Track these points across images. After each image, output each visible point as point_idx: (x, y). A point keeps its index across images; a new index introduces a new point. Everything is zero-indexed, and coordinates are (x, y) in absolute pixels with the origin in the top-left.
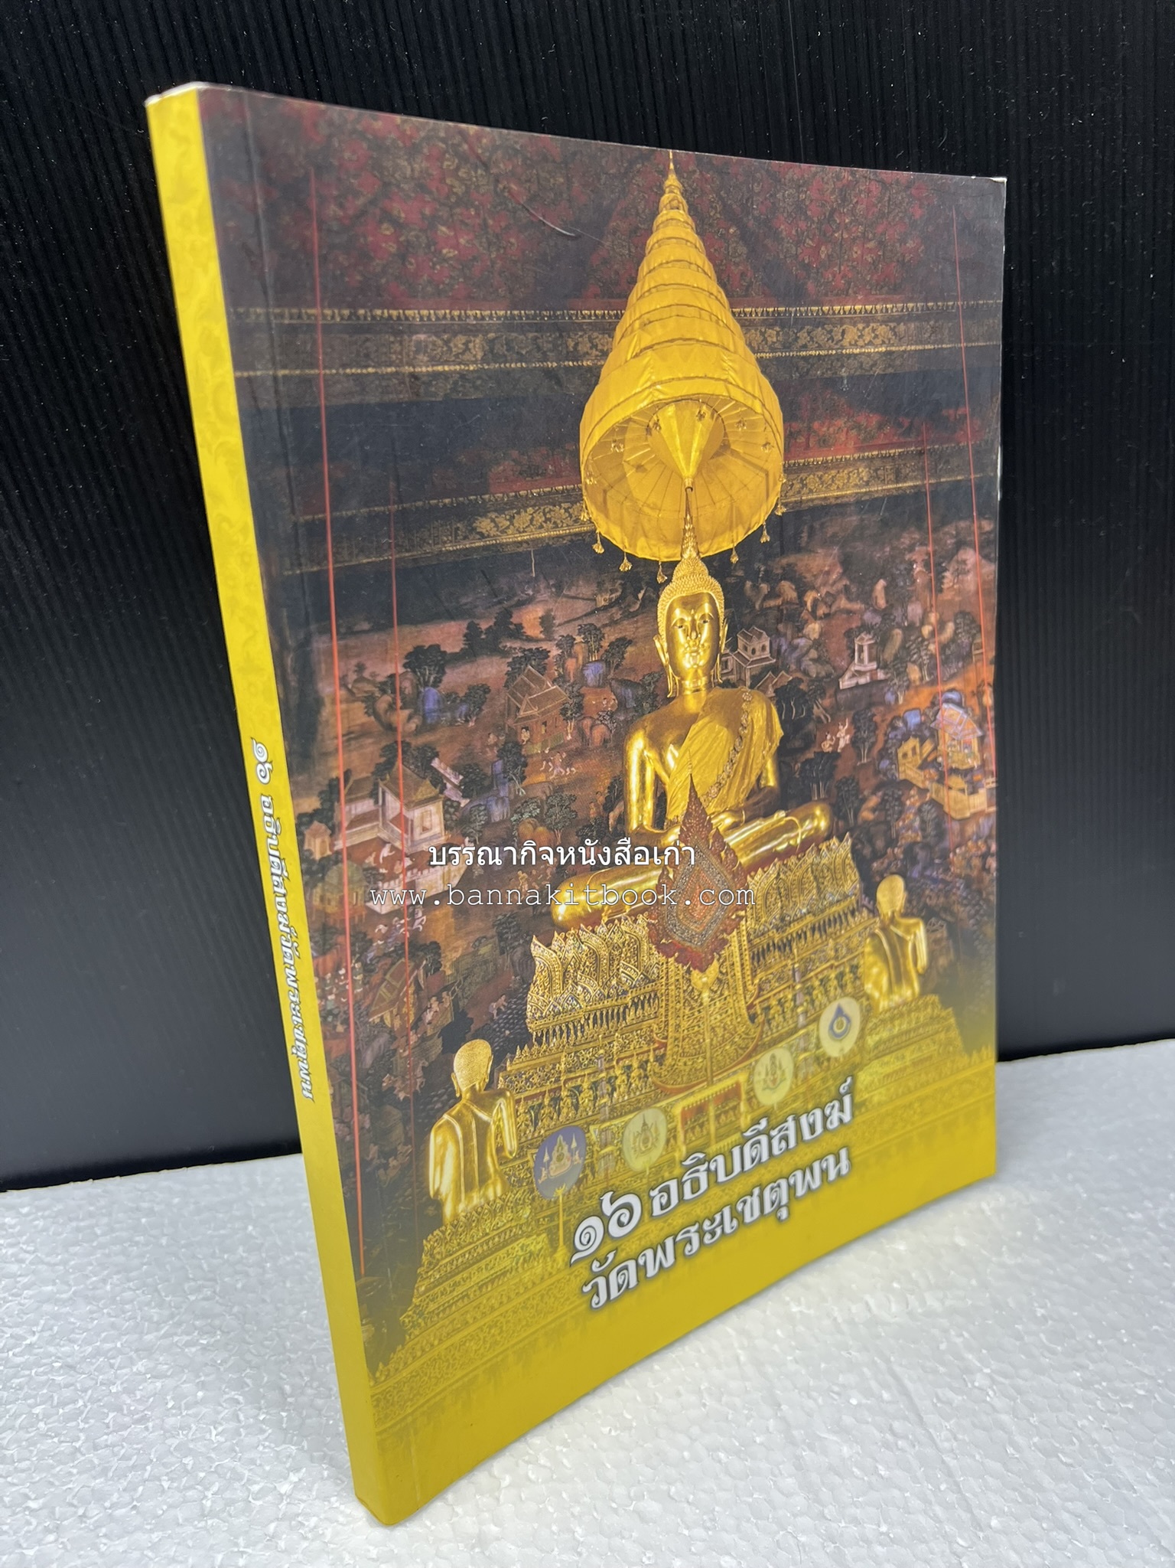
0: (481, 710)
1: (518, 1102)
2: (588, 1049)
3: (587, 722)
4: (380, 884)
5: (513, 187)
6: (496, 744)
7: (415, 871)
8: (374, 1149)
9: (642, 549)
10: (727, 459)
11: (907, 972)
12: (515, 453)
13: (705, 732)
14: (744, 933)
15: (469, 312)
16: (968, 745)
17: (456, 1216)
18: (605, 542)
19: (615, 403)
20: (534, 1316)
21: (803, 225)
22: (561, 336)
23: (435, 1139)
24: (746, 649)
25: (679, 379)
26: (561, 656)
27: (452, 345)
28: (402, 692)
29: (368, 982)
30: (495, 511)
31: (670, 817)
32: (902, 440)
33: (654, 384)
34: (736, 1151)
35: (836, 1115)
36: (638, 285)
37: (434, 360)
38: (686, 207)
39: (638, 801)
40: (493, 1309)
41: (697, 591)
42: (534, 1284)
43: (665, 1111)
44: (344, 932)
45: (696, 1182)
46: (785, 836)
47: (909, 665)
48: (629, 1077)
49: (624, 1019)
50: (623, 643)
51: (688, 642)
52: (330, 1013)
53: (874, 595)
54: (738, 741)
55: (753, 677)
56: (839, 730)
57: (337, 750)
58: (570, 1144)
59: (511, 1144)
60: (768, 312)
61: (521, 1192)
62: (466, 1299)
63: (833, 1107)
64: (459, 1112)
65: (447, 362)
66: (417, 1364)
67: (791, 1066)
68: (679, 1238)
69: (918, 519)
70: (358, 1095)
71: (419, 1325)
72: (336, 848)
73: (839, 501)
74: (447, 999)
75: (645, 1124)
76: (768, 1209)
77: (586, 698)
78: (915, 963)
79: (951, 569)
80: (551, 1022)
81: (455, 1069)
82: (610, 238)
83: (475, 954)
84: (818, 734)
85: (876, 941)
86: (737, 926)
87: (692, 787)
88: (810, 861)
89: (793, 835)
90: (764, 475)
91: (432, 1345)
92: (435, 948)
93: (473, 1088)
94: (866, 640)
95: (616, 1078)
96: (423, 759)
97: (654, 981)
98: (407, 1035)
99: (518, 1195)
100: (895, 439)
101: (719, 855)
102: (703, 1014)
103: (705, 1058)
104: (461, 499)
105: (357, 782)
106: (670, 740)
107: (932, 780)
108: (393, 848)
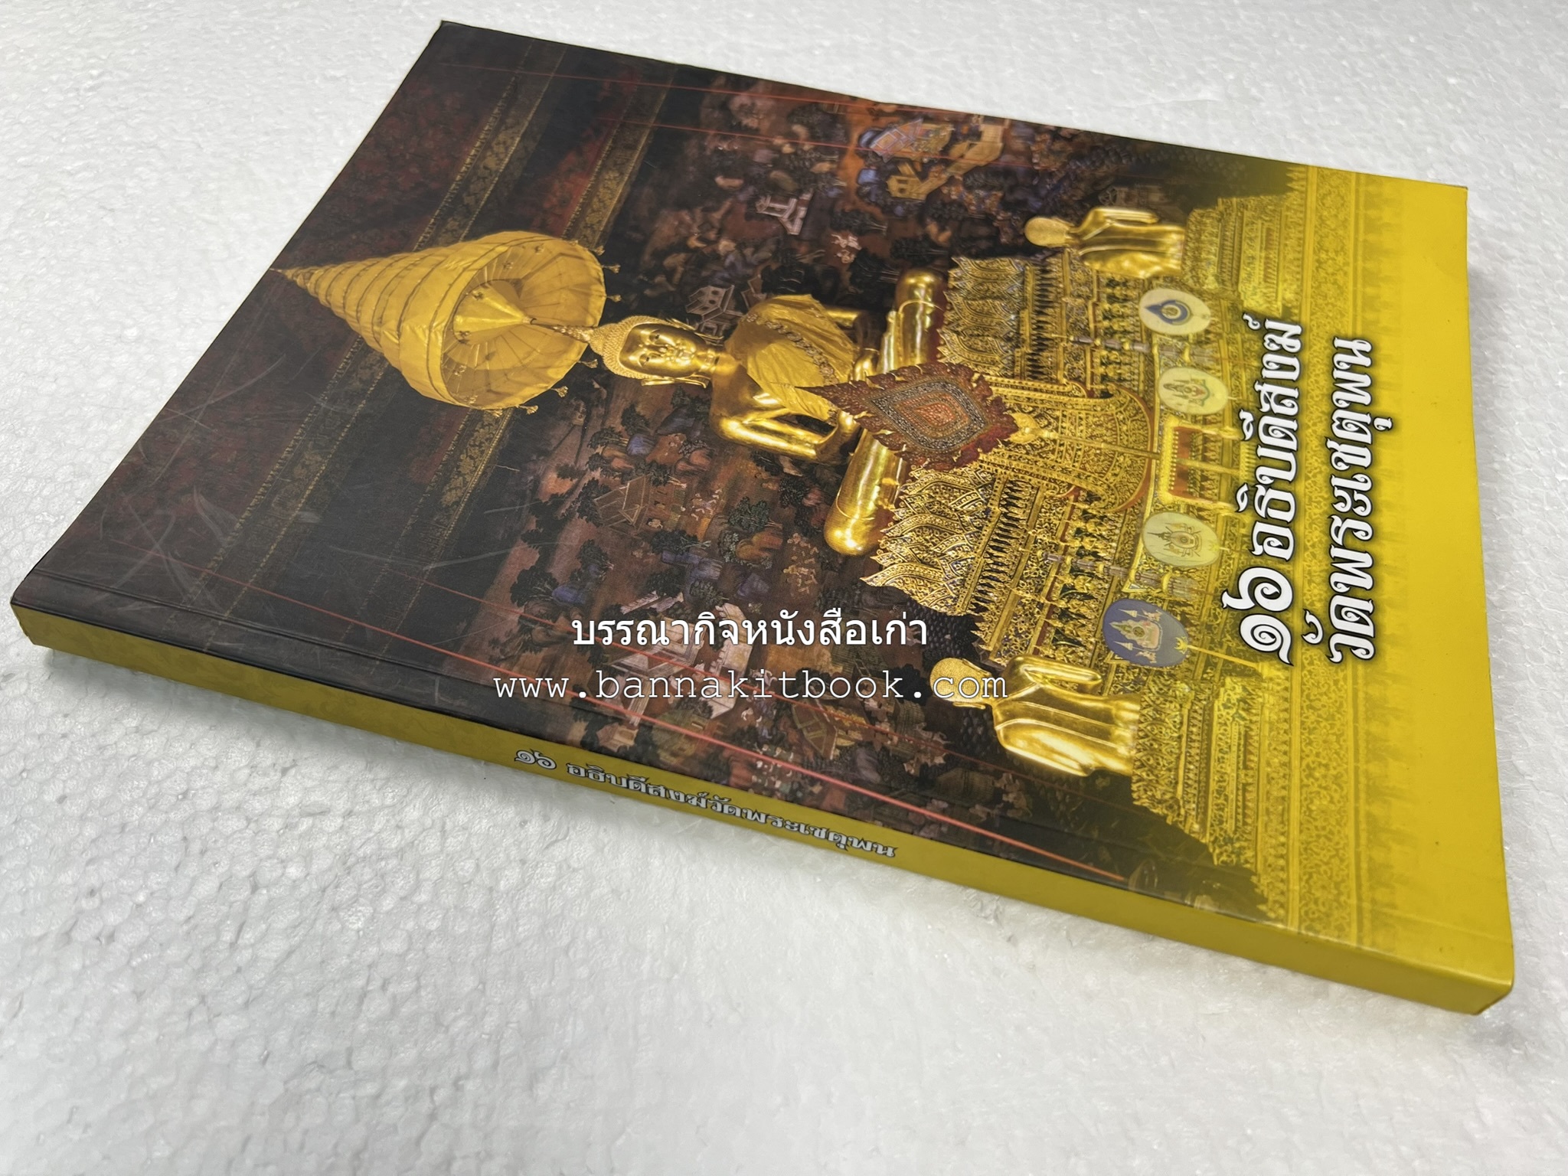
1: (1036, 652)
6: (645, 552)
7: (714, 664)
8: (979, 810)
9: (557, 374)
10: (527, 286)
13: (762, 364)
14: (1000, 379)
17: (1130, 760)
18: (530, 403)
20: (1332, 726)
24: (705, 308)
26: (605, 471)
29: (791, 746)
31: (826, 417)
33: (430, 328)
34: (1262, 451)
35: (1284, 341)
36: (349, 320)
39: (789, 442)
40: (1287, 765)
43: (1160, 509)
45: (1273, 504)
46: (918, 316)
48: (1091, 535)
49: (1017, 520)
52: (793, 792)
54: (790, 337)
55: (736, 309)
56: (839, 245)
59: (1084, 676)
61: (1152, 685)
62: (1250, 788)
63: (1272, 341)
64: (1004, 713)
66: (1295, 870)
68: (1339, 541)
70: (903, 800)
71: (1242, 848)
73: (623, 200)
75: (1161, 535)
80: (969, 592)
86: (988, 384)
87: (810, 389)
88: (960, 299)
89: (921, 309)
91: (1283, 845)
94: (765, 203)
97: (994, 480)
98: (876, 731)
99: (1154, 689)
101: (898, 382)
102: (1067, 442)
103: (1122, 454)
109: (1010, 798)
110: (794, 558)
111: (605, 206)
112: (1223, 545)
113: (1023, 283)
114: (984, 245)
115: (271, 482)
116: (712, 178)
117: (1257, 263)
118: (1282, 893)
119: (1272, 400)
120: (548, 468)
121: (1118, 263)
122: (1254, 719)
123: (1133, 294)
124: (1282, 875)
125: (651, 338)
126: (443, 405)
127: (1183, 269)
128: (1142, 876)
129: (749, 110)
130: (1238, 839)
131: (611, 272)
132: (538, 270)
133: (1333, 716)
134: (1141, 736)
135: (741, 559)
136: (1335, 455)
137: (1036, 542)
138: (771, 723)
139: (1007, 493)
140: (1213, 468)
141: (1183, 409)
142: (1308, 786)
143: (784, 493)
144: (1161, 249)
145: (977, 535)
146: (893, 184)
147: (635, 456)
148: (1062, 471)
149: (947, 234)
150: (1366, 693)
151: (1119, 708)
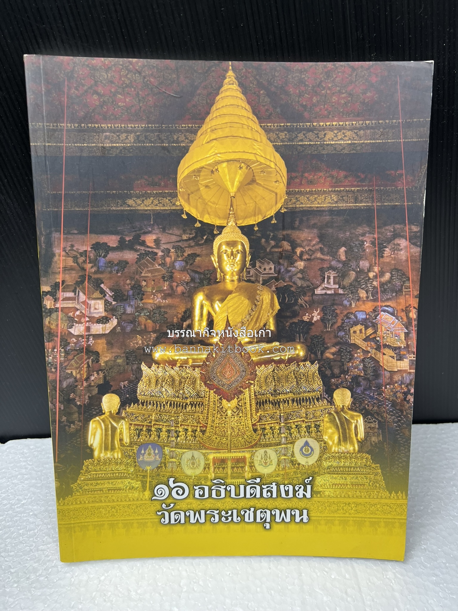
0: (124, 270)
2: (166, 415)
3: (175, 284)
4: (75, 324)
5: (152, 80)
6: (130, 284)
7: (90, 323)
8: (64, 418)
9: (206, 219)
11: (350, 438)
12: (146, 177)
13: (236, 299)
14: (253, 391)
15: (129, 125)
16: (397, 335)
18: (188, 214)
19: (196, 160)
20: (132, 513)
21: (303, 88)
22: (171, 134)
23: (92, 425)
24: (260, 267)
25: (230, 152)
27: (120, 137)
28: (89, 257)
29: (67, 357)
30: (136, 197)
32: (359, 184)
33: (216, 154)
35: (301, 492)
36: (210, 115)
37: (112, 142)
38: (237, 83)
39: (199, 320)
40: (113, 501)
41: (235, 239)
42: (133, 500)
44: (57, 337)
47: (360, 289)
48: (186, 434)
49: (186, 409)
50: (194, 256)
51: (229, 260)
53: (338, 254)
55: (263, 280)
57: (60, 273)
58: (155, 451)
59: (126, 440)
60: (280, 126)
62: (101, 491)
63: (300, 488)
64: (103, 418)
65: (118, 143)
66: (78, 506)
67: (276, 460)
68: (208, 512)
69: (369, 222)
70: (59, 396)
71: (80, 492)
72: (56, 306)
73: (318, 209)
74: (101, 375)
75: (193, 456)
76: (258, 520)
77: (175, 274)
78: (356, 435)
79: (390, 247)
81: (103, 401)
82: (197, 97)
83: (115, 361)
84: (301, 312)
85: (332, 417)
86: (249, 387)
87: (228, 321)
90: (274, 194)
91: (85, 502)
92: (97, 354)
93: (110, 412)
94: (332, 274)
95: (180, 432)
96: (97, 284)
97: (202, 398)
98: (82, 382)
100: (355, 183)
103: (227, 439)
104: (120, 192)
105: (67, 285)
106: (217, 299)
107: (372, 348)
108: (81, 312)
109: (72, 426)
110: (145, 337)
111: (312, 202)
112: (195, 476)
113: (309, 391)
114: (328, 372)
115: (115, 127)
116: (344, 245)
117: (343, 481)
118: (68, 504)
119: (268, 489)
120: (157, 234)
121: (331, 428)
122: (127, 491)
123: (313, 434)
124: (74, 503)
125: (237, 251)
126: (175, 179)
127: (333, 453)
128: (60, 467)
129: (396, 249)
130: (82, 490)
131: (272, 220)
132: (263, 187)
133: (136, 513)
134: (110, 460)
135: (138, 319)
136: (248, 511)
137: (177, 416)
138: (73, 349)
139: (197, 403)
140: (229, 471)
141: (255, 458)
142: (108, 507)
143: (174, 325)
144: (343, 443)
145: (174, 396)
146: (358, 328)
147: (174, 265)
148: (213, 420)
149: (332, 357)
150: (148, 522)
151: (118, 452)
